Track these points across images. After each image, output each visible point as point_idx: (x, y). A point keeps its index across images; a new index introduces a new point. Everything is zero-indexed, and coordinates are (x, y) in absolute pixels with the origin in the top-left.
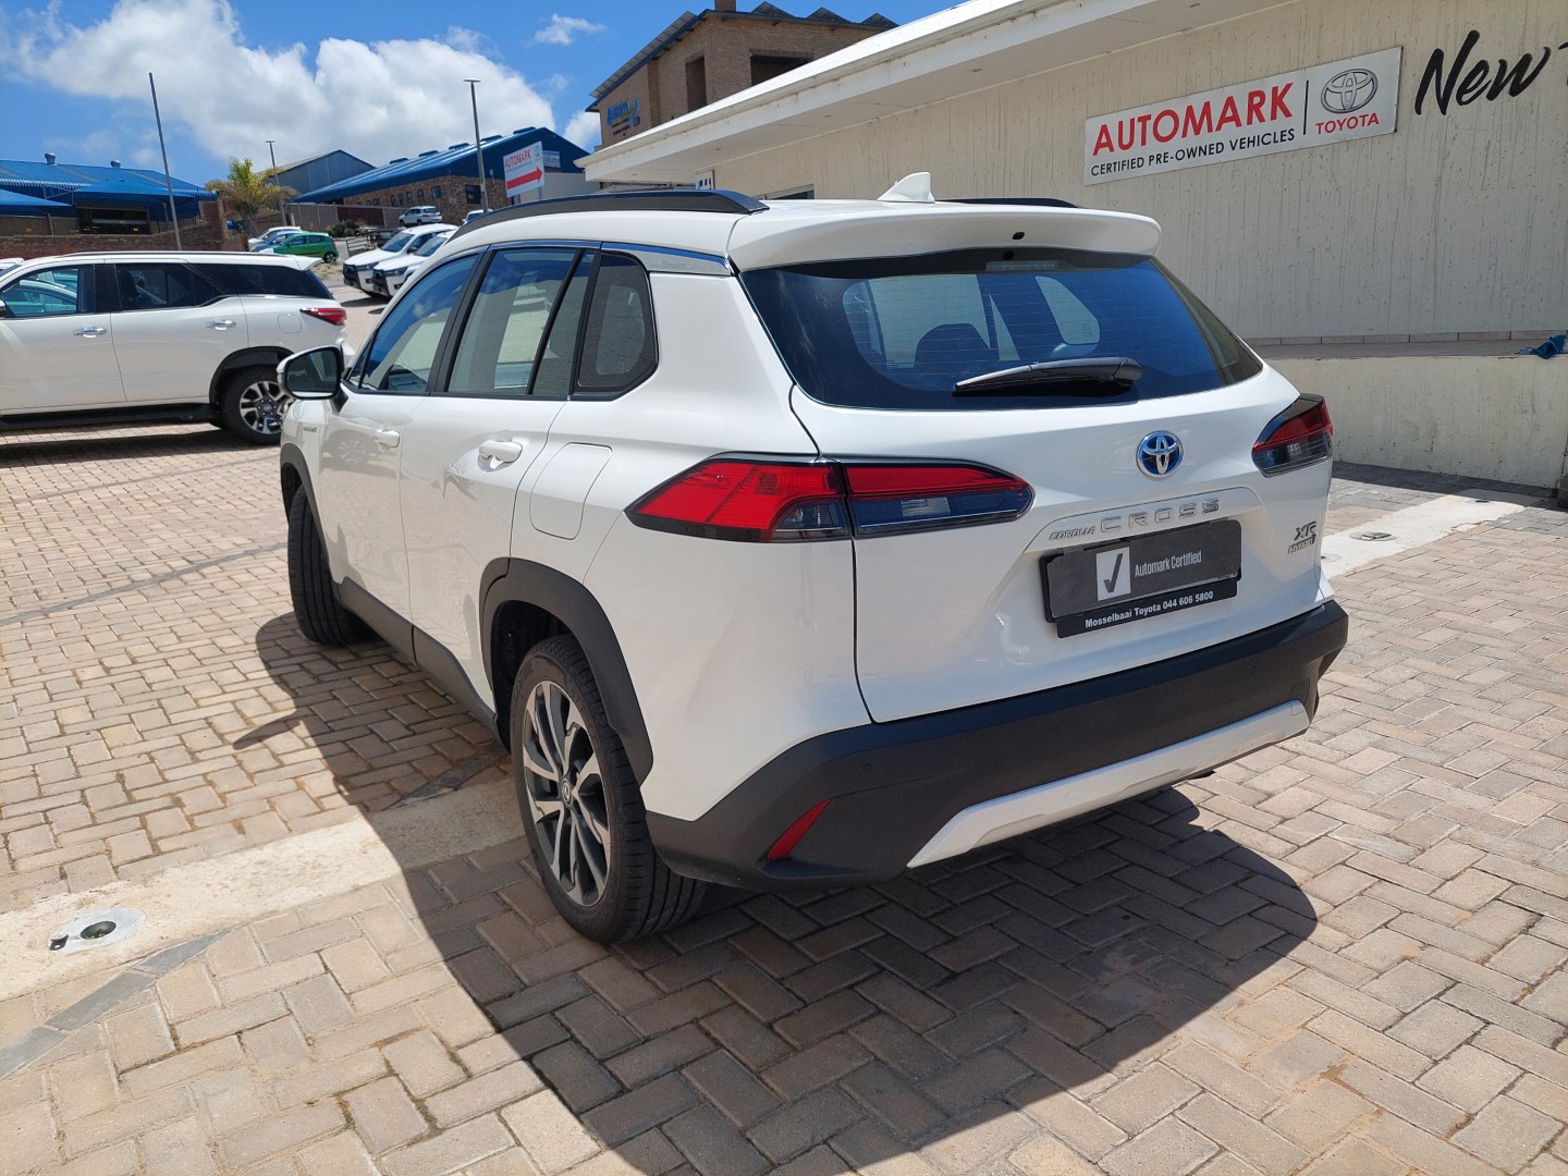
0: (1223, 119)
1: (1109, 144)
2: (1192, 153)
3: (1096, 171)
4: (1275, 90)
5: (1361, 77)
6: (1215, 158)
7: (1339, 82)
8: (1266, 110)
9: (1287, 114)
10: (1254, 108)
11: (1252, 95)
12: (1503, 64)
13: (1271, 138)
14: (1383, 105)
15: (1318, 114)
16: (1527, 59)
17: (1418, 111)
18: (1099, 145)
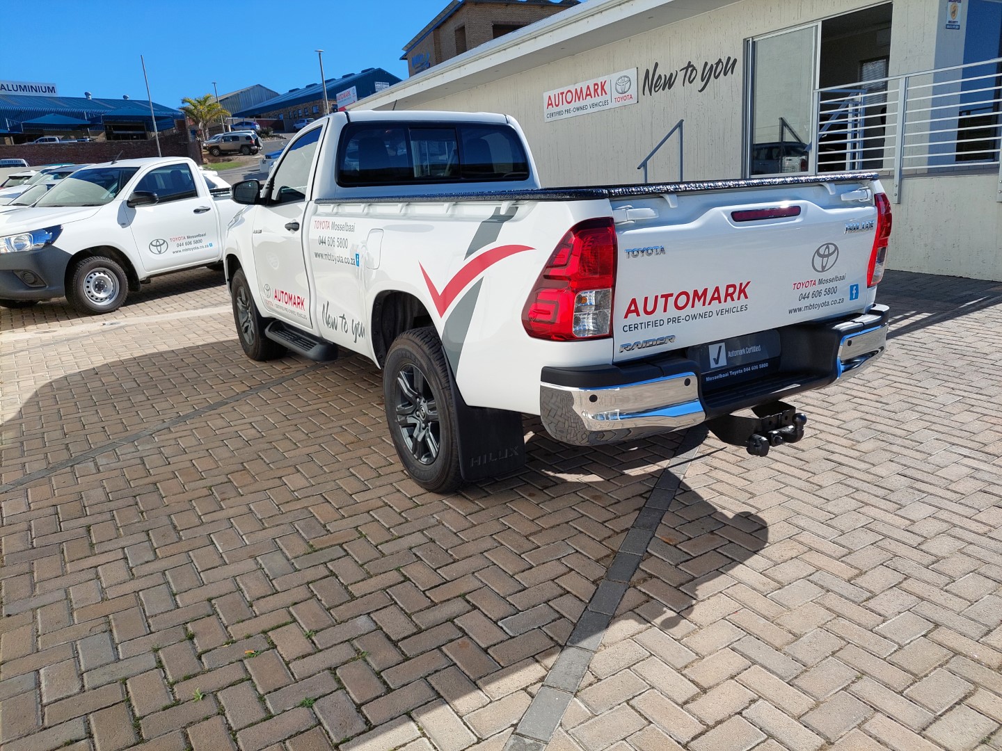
0: (587, 95)
1: (551, 104)
2: (578, 109)
3: (549, 116)
4: (601, 83)
5: (626, 79)
6: (584, 112)
7: (620, 81)
8: (599, 91)
9: (606, 94)
10: (596, 90)
11: (595, 85)
12: (665, 75)
13: (601, 104)
14: (633, 91)
15: (616, 95)
16: (671, 75)
17: (644, 94)
18: (549, 105)
